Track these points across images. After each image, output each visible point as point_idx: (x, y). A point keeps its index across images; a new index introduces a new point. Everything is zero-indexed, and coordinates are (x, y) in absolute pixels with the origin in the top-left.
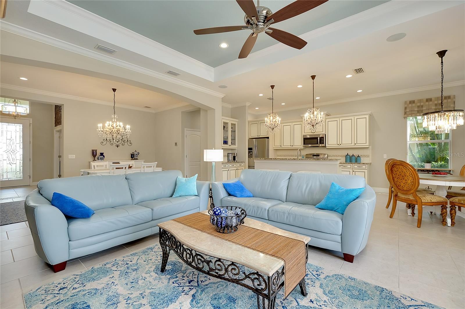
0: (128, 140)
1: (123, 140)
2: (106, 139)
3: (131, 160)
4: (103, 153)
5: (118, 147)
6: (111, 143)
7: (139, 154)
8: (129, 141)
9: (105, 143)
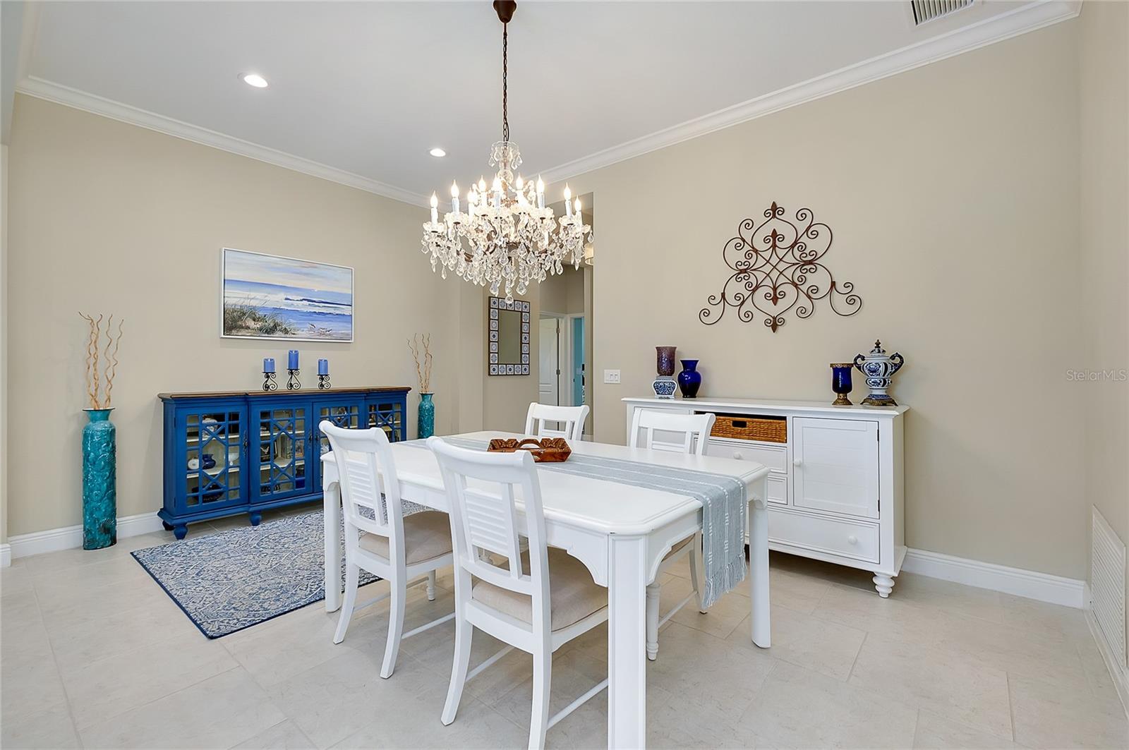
0: (833, 284)
1: (804, 288)
2: (723, 295)
3: (835, 403)
4: (697, 361)
5: (774, 327)
6: (744, 309)
7: (898, 367)
8: (840, 286)
9: (716, 311)
